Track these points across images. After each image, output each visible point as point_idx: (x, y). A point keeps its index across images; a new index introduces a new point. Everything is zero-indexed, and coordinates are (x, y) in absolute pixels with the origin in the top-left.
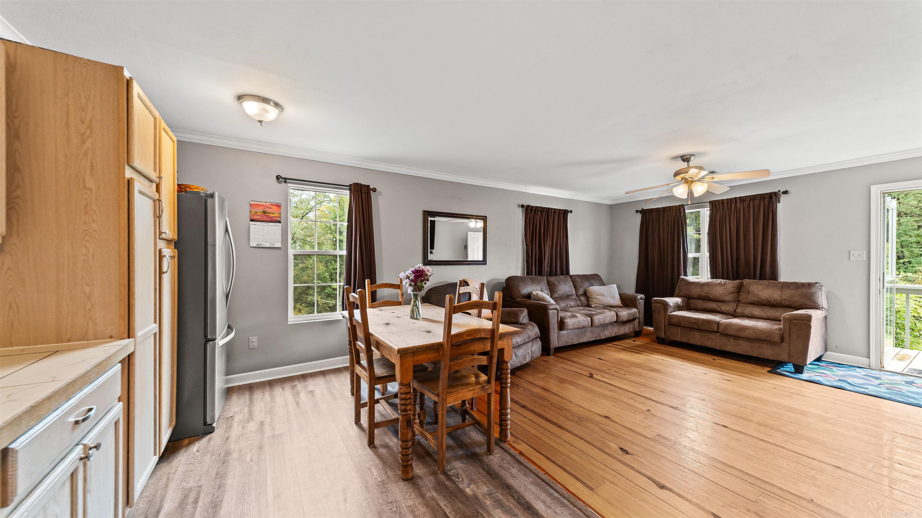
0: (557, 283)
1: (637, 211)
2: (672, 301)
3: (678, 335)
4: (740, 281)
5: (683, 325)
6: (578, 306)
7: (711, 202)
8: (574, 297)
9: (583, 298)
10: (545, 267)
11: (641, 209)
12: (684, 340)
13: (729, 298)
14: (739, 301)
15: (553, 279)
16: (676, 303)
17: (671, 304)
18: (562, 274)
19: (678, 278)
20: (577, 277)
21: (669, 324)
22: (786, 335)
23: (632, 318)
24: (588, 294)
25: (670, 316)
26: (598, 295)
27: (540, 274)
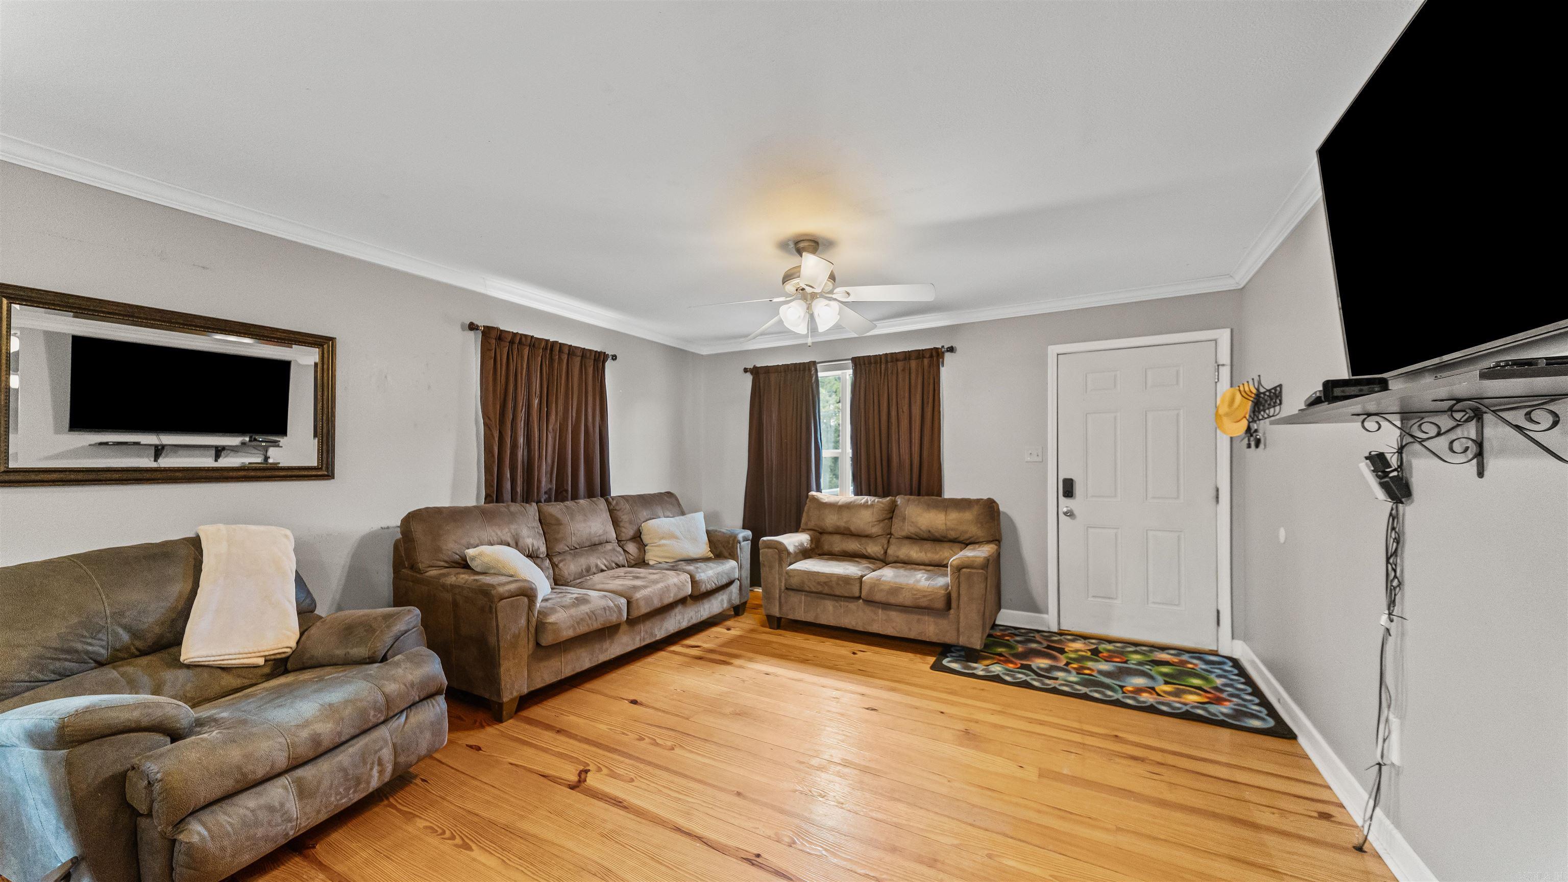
0: (565, 519)
1: (746, 370)
2: (793, 541)
3: (800, 610)
4: (893, 498)
5: (807, 589)
6: (618, 566)
7: (854, 360)
8: (609, 547)
9: (632, 548)
10: (539, 481)
11: (752, 367)
12: (810, 618)
13: (875, 530)
14: (891, 534)
15: (555, 509)
16: (800, 545)
17: (791, 549)
18: (590, 495)
19: (807, 496)
20: (622, 502)
21: (787, 589)
22: (954, 595)
23: (724, 581)
24: (644, 537)
25: (787, 573)
26: (662, 538)
27: (527, 498)
